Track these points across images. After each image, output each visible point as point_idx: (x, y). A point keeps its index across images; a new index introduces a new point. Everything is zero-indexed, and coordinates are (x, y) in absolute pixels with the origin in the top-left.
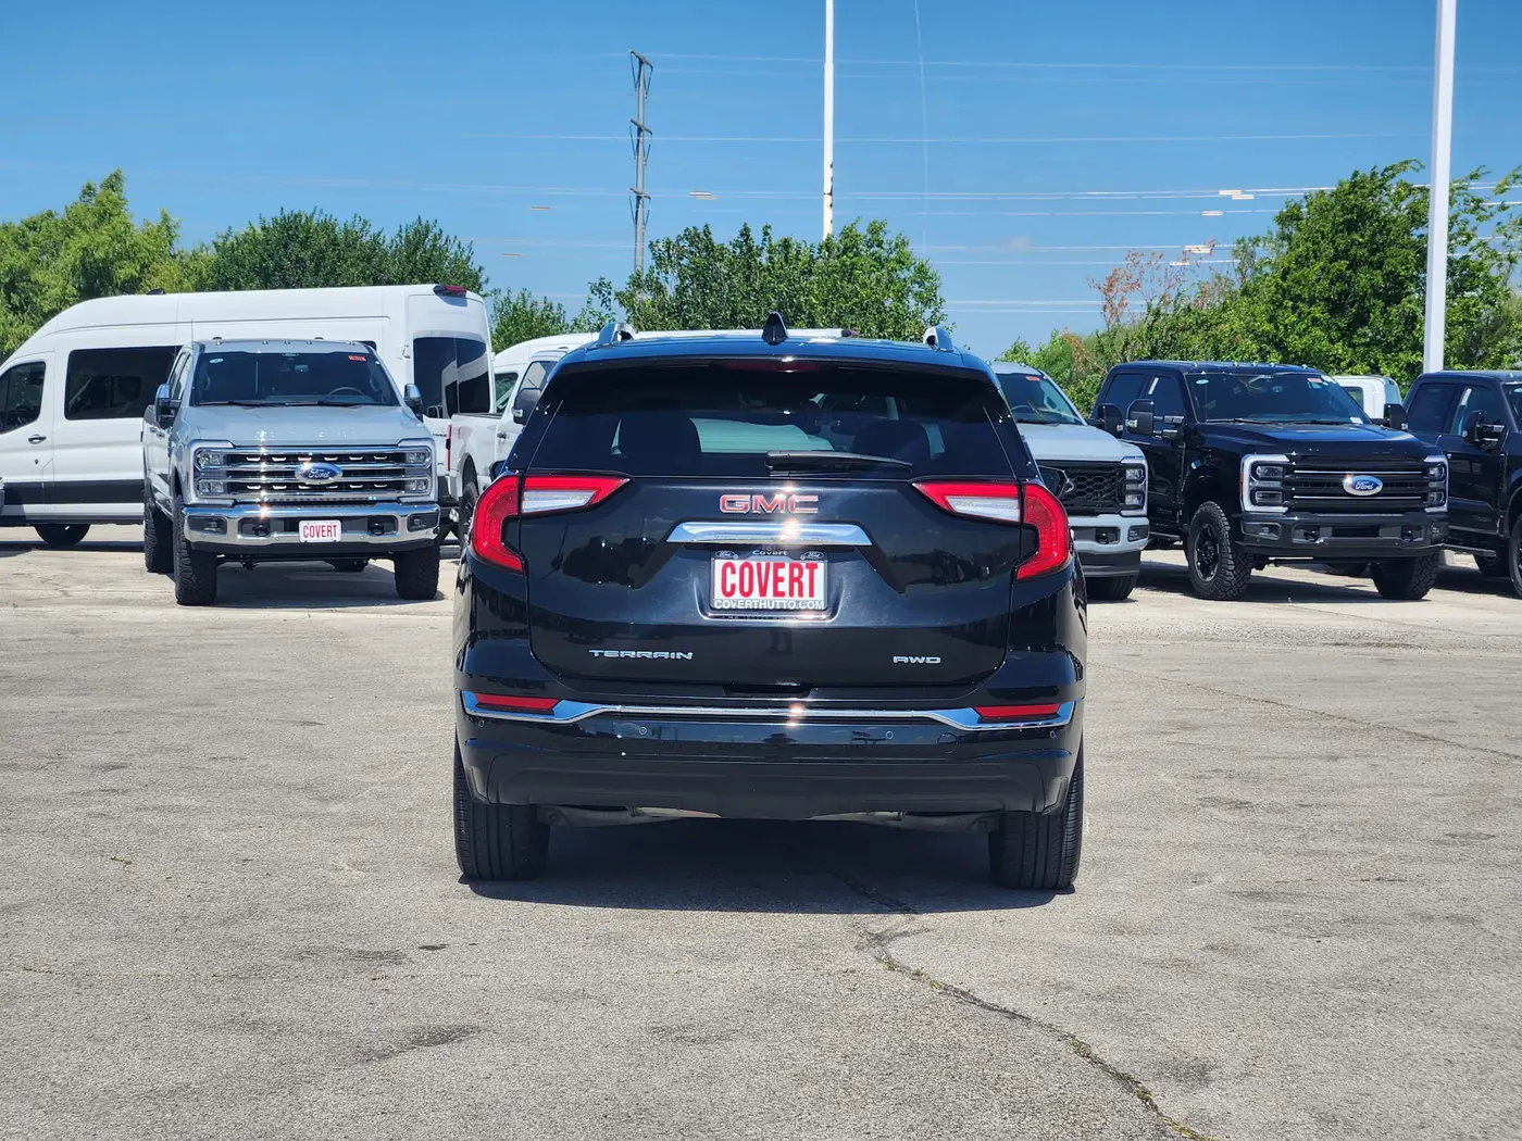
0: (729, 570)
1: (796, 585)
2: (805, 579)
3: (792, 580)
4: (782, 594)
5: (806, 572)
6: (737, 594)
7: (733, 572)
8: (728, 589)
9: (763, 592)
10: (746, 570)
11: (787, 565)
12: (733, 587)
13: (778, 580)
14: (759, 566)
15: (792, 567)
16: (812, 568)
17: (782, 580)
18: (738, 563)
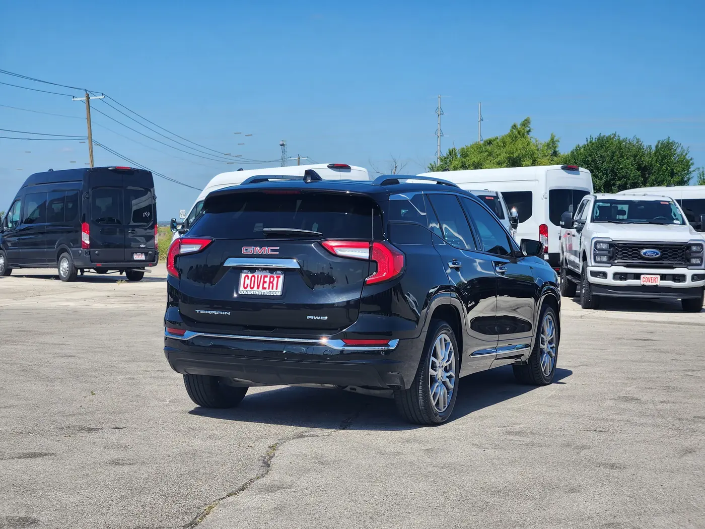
0: (247, 278)
1: (271, 285)
2: (275, 282)
3: (270, 282)
4: (265, 288)
5: (276, 279)
6: (249, 288)
7: (248, 279)
8: (246, 286)
9: (258, 287)
10: (253, 278)
11: (269, 276)
12: (247, 285)
13: (264, 282)
14: (258, 276)
15: (271, 277)
16: (278, 277)
17: (266, 282)
18: (250, 275)
